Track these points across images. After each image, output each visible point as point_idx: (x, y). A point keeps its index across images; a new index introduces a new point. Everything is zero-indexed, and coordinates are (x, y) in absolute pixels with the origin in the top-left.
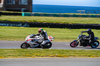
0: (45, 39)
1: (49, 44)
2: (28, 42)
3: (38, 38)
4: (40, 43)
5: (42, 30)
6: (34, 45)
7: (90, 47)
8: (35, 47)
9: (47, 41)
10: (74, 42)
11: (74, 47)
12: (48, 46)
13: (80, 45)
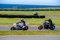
0: (25, 25)
1: (27, 28)
2: (15, 27)
3: (20, 25)
4: (21, 27)
5: (23, 20)
6: (18, 28)
7: (50, 29)
8: (19, 30)
9: (25, 26)
10: (41, 26)
11: (41, 29)
12: (26, 29)
13: (44, 28)
